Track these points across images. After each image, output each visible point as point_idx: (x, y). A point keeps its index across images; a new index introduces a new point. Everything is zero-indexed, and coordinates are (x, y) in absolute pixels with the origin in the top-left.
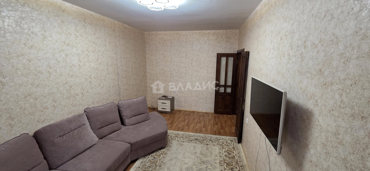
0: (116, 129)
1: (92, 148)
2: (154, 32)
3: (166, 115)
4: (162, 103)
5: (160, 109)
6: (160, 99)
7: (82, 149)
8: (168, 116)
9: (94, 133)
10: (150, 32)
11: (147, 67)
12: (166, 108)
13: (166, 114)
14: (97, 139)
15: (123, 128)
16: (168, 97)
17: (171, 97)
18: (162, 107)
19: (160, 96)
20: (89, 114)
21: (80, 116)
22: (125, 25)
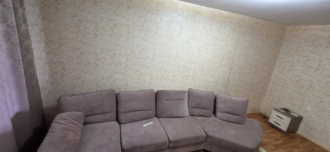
0: (205, 115)
1: (181, 119)
2: (303, 26)
3: (276, 133)
4: (277, 116)
5: (271, 121)
6: (276, 110)
7: (175, 115)
8: (278, 135)
9: (188, 109)
10: (296, 27)
11: (275, 69)
12: (281, 124)
13: (278, 132)
14: (188, 114)
15: (213, 117)
16: (291, 112)
17: (297, 116)
18: (275, 121)
19: (278, 107)
20: (190, 93)
21: (183, 92)
22: (258, 20)
